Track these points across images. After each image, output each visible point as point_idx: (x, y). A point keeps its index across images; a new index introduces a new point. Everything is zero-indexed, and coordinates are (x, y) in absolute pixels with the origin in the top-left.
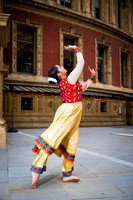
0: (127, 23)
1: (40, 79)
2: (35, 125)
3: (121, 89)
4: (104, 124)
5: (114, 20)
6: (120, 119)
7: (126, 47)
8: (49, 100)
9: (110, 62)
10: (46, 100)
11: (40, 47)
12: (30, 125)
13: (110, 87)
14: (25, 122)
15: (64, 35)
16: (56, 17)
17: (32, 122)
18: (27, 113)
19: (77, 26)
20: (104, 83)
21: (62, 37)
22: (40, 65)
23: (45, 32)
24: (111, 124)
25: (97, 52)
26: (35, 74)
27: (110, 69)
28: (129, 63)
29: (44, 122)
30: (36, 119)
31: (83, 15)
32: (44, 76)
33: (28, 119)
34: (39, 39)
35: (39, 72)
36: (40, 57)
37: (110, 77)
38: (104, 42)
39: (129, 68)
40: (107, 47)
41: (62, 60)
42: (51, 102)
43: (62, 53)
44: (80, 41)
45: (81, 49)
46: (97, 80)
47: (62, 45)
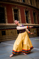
0: (34, 3)
1: (7, 24)
2: (7, 40)
3: (34, 24)
5: (29, 2)
7: (34, 11)
9: (30, 16)
10: (10, 31)
11: (6, 14)
15: (14, 9)
16: (10, 4)
18: (4, 36)
19: (18, 6)
20: (29, 23)
21: (13, 10)
22: (6, 20)
23: (7, 9)
24: (32, 36)
25: (25, 13)
26: (5, 23)
27: (30, 18)
28: (36, 16)
29: (10, 38)
30: (7, 38)
31: (19, 2)
32: (8, 23)
34: (5, 11)
36: (6, 17)
37: (30, 21)
38: (27, 10)
39: (36, 17)
40: (28, 11)
41: (14, 17)
42: (12, 32)
43: (13, 15)
44: (19, 10)
45: (20, 13)
46: (26, 22)
47: (13, 12)
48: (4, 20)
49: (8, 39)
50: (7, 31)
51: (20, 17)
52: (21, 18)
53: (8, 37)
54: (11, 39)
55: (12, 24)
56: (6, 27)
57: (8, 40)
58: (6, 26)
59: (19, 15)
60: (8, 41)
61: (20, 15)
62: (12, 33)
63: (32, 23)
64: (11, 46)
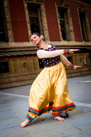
1: (13, 44)
2: (14, 84)
3: (83, 43)
4: (73, 75)
6: (86, 69)
8: (23, 62)
9: (71, 22)
10: (20, 62)
11: (8, 17)
12: (9, 85)
13: (74, 43)
14: (5, 83)
15: (28, 4)
17: (10, 82)
18: (5, 75)
20: (69, 40)
21: (26, 5)
22: (10, 33)
24: (78, 74)
25: (58, 14)
26: (8, 41)
27: (71, 28)
28: (87, 20)
29: (21, 81)
30: (14, 79)
32: (16, 41)
33: (7, 80)
34: (6, 9)
35: (10, 39)
36: (9, 26)
37: (72, 35)
38: (63, 6)
39: (88, 25)
40: (67, 9)
41: (29, 25)
42: (25, 63)
43: (28, 20)
44: (43, 7)
45: (44, 14)
46: (61, 38)
47: (27, 12)
48: (4, 34)
49: (15, 82)
50: (11, 63)
51: (46, 25)
52: (47, 28)
53: (16, 77)
54: (23, 83)
55: (26, 44)
56: (10, 52)
57: (16, 84)
58: (11, 48)
59: (42, 21)
60: (15, 87)
61: (45, 20)
62: (25, 67)
63: (76, 41)
64: (24, 99)
